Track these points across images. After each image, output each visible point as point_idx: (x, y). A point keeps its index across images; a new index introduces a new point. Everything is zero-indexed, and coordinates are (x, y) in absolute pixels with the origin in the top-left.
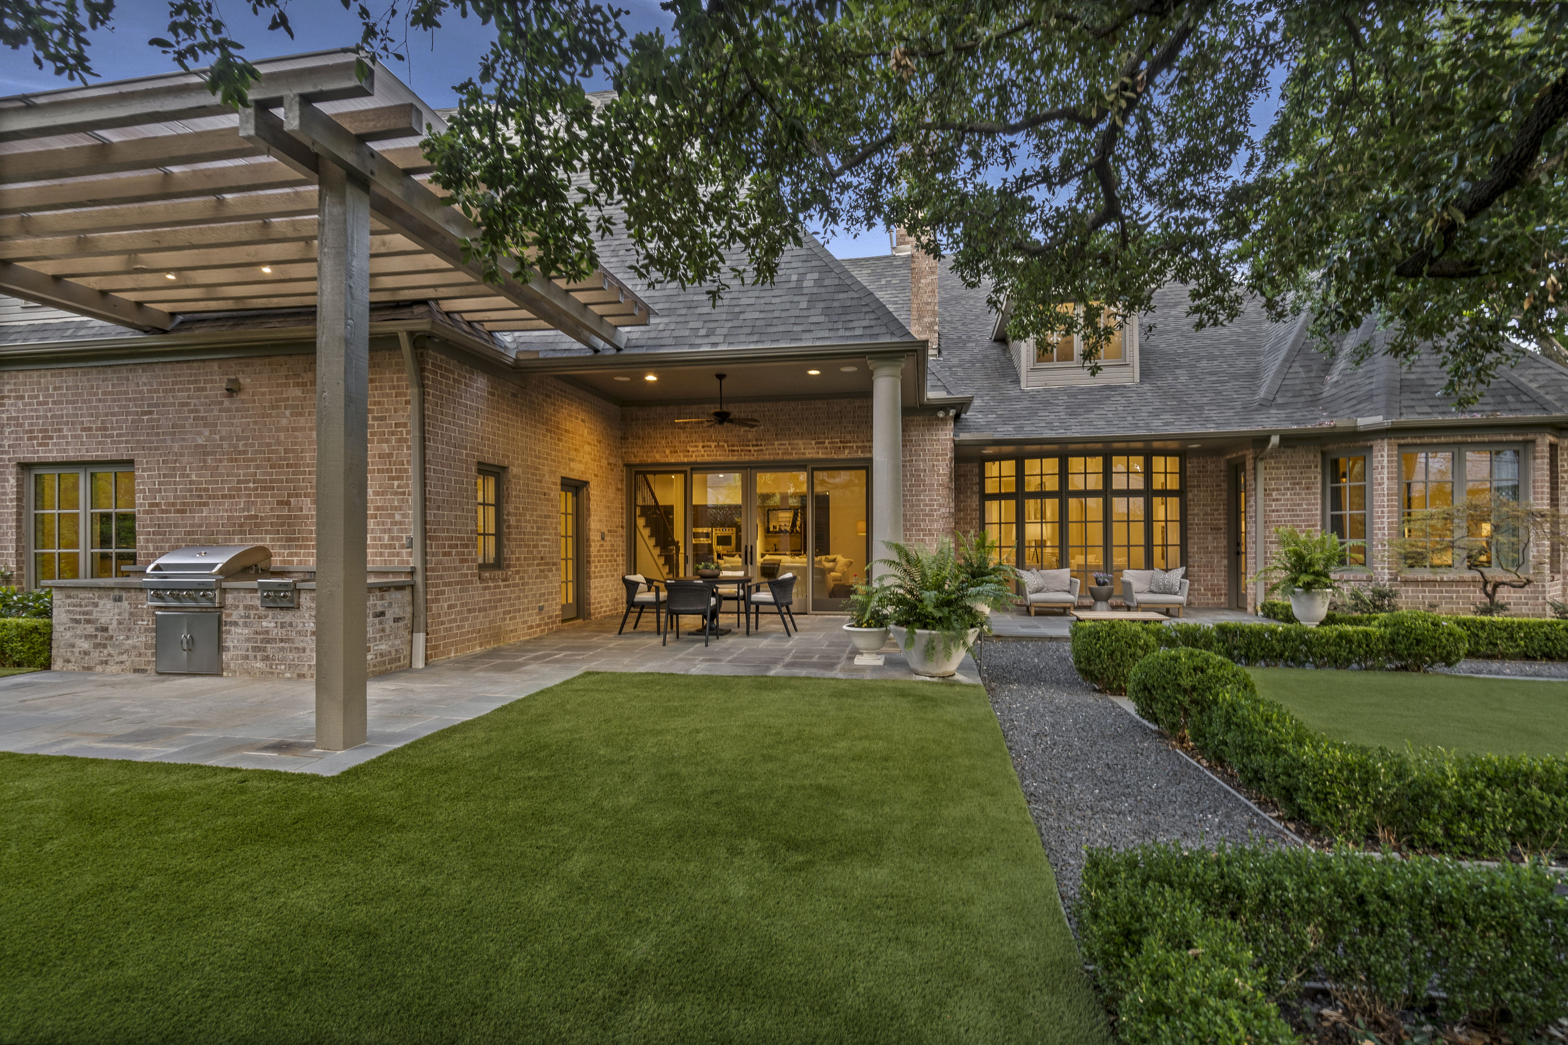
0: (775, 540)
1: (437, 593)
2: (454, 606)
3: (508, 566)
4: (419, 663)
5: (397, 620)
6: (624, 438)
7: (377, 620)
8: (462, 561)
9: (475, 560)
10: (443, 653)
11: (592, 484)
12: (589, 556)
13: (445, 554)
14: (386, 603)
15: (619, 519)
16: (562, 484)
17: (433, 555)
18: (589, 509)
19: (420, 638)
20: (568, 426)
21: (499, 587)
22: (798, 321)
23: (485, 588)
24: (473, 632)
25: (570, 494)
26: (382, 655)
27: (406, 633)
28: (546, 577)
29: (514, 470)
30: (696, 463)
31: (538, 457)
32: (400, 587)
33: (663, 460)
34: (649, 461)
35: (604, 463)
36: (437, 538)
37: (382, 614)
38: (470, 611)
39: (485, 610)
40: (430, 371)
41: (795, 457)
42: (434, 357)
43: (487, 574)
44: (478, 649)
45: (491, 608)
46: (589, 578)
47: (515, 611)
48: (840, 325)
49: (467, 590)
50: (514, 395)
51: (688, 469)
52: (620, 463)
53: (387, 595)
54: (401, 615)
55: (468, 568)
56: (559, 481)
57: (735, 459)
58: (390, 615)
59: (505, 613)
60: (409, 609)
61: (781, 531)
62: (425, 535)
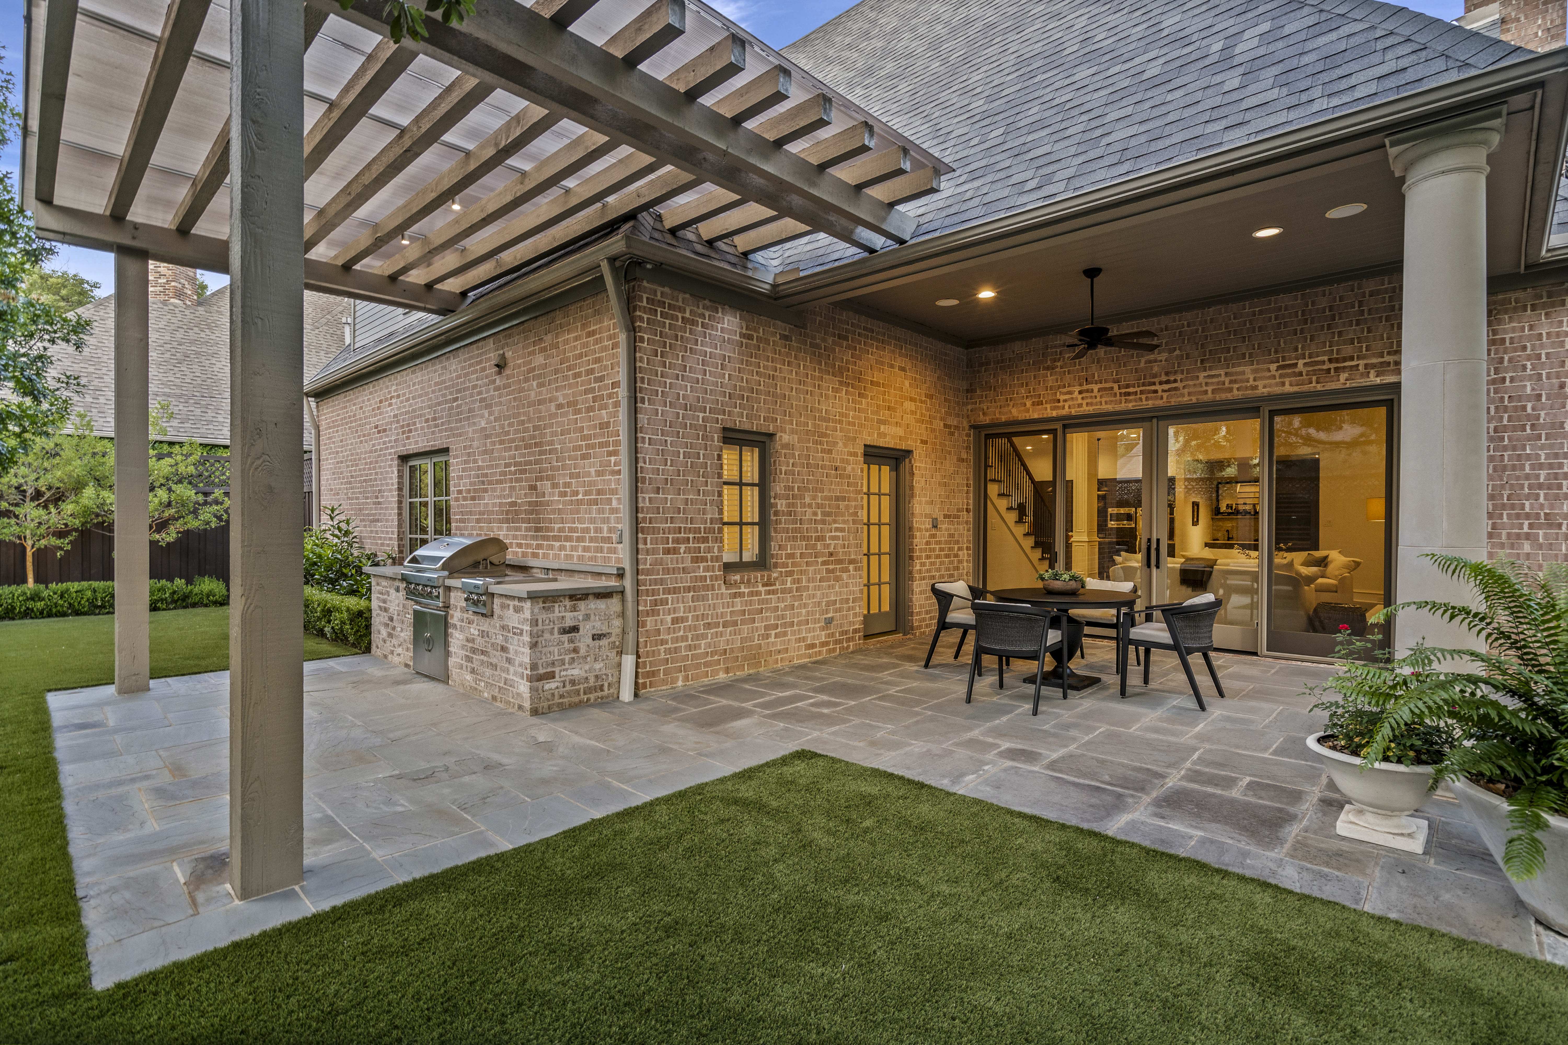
0: (1228, 525)
1: (655, 603)
2: (683, 619)
3: (776, 565)
4: (626, 694)
5: (596, 637)
6: (970, 390)
7: (565, 638)
8: (695, 560)
9: (718, 559)
10: (664, 682)
11: (916, 454)
12: (912, 550)
13: (667, 551)
14: (580, 615)
15: (965, 499)
16: (866, 455)
17: (648, 552)
18: (912, 488)
19: (628, 661)
20: (877, 376)
21: (758, 593)
22: (1216, 114)
23: (735, 596)
24: (713, 654)
25: (886, 469)
26: (573, 682)
27: (612, 654)
28: (837, 579)
29: (785, 438)
30: (1070, 417)
31: (827, 420)
32: (603, 595)
33: (1022, 416)
34: (1004, 418)
35: (938, 424)
36: (655, 531)
37: (575, 629)
38: (708, 626)
39: (735, 623)
40: (644, 309)
41: (1236, 394)
42: (648, 289)
43: (738, 577)
44: (722, 676)
45: (743, 622)
46: (912, 579)
47: (784, 625)
48: (1317, 92)
49: (704, 598)
50: (785, 337)
51: (1058, 426)
52: (966, 424)
53: (582, 605)
54: (605, 630)
55: (706, 569)
56: (860, 450)
57: (1130, 406)
58: (587, 630)
59: (767, 628)
60: (617, 623)
61: (1237, 512)
62: (636, 527)
